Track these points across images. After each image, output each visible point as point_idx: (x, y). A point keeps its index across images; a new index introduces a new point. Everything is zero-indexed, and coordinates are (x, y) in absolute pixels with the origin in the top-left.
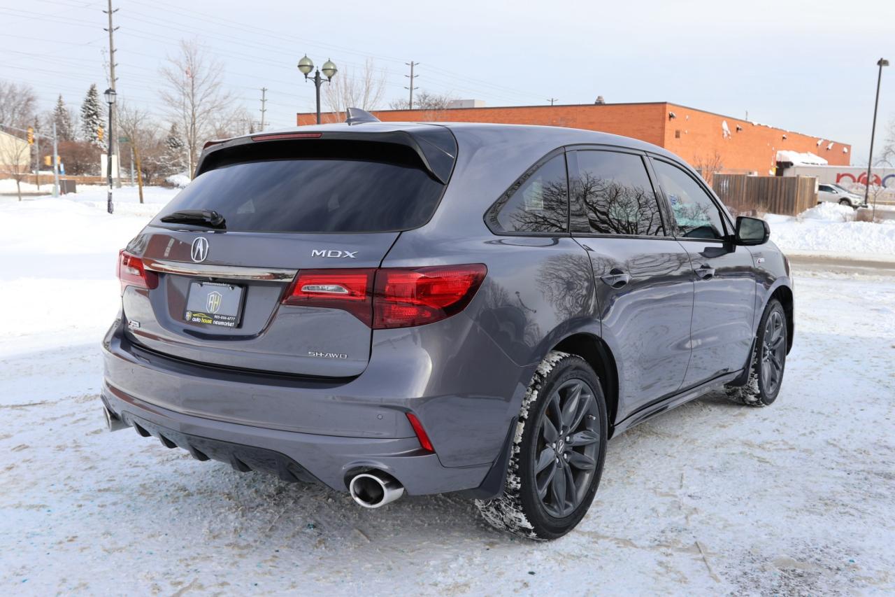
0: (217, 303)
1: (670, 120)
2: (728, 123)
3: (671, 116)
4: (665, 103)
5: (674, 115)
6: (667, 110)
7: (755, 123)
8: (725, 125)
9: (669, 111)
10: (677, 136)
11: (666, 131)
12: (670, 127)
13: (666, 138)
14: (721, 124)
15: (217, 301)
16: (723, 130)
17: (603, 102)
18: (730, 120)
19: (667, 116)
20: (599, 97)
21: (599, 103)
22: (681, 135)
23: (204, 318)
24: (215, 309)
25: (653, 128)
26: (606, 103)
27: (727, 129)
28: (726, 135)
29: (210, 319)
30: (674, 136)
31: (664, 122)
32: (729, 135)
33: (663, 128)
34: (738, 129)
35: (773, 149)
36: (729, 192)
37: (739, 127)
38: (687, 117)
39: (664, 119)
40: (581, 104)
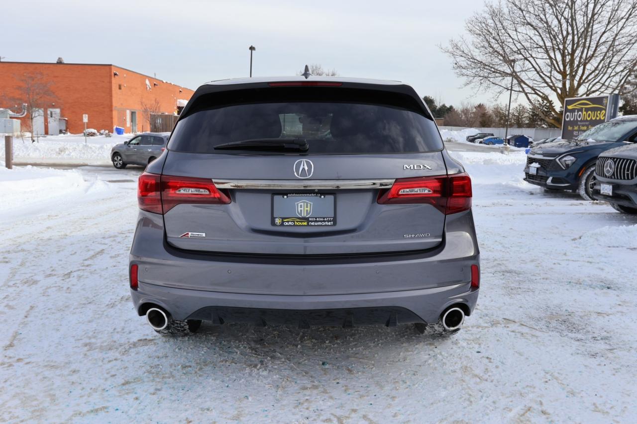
0: (309, 209)
1: (114, 77)
2: (149, 80)
3: (115, 74)
4: (111, 65)
5: (117, 73)
6: (112, 70)
7: (164, 82)
8: (147, 82)
9: (114, 71)
10: (120, 88)
11: (113, 84)
12: (115, 81)
13: (113, 89)
14: (145, 81)
15: (307, 207)
16: (147, 85)
17: (63, 62)
18: (150, 78)
19: (113, 74)
20: (59, 58)
21: (60, 63)
22: (122, 87)
23: (297, 222)
24: (307, 214)
25: (103, 82)
26: (65, 62)
27: (149, 84)
28: (148, 89)
29: (305, 222)
30: (118, 88)
31: (111, 79)
32: (150, 88)
33: (110, 82)
34: (155, 85)
35: (175, 98)
36: (162, 126)
37: (156, 84)
38: (125, 75)
39: (111, 76)
40: (45, 62)
